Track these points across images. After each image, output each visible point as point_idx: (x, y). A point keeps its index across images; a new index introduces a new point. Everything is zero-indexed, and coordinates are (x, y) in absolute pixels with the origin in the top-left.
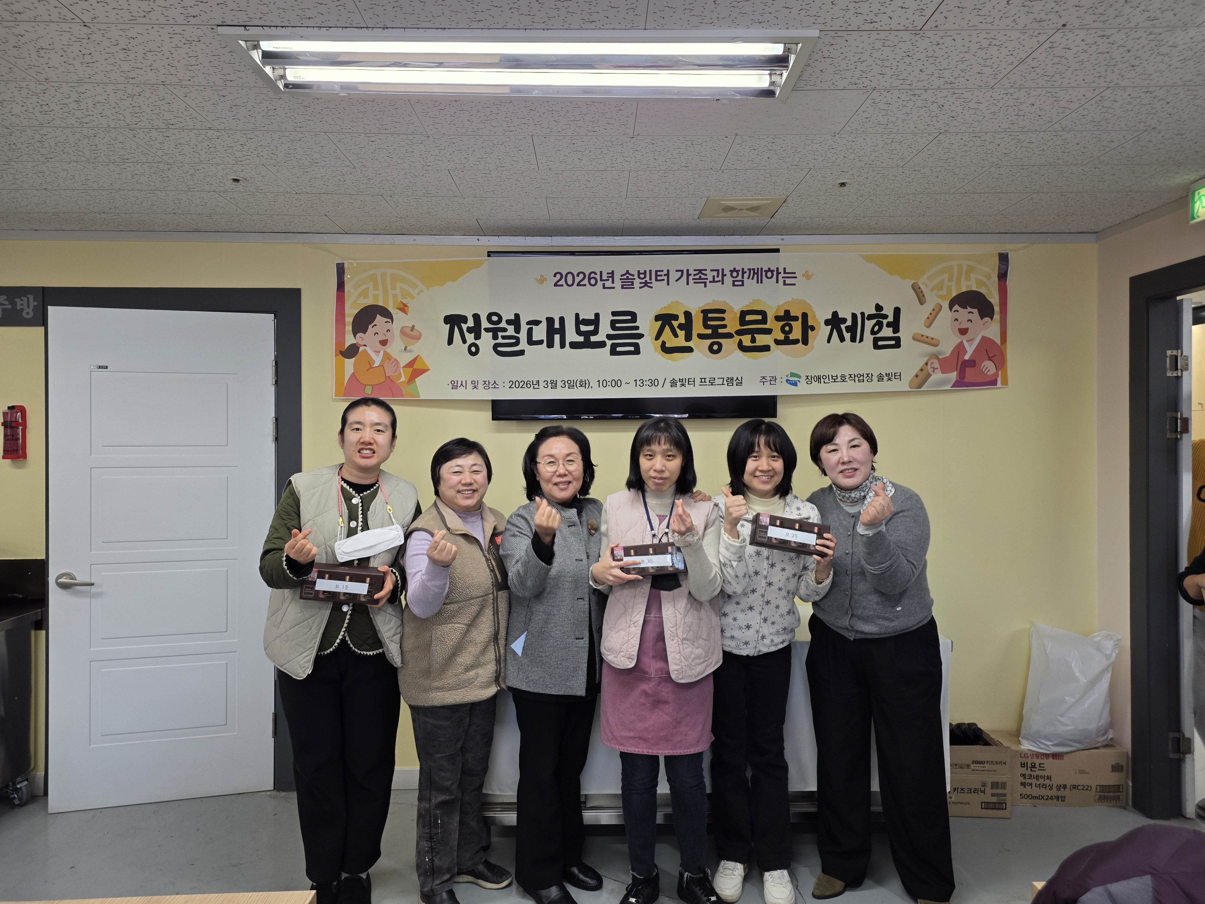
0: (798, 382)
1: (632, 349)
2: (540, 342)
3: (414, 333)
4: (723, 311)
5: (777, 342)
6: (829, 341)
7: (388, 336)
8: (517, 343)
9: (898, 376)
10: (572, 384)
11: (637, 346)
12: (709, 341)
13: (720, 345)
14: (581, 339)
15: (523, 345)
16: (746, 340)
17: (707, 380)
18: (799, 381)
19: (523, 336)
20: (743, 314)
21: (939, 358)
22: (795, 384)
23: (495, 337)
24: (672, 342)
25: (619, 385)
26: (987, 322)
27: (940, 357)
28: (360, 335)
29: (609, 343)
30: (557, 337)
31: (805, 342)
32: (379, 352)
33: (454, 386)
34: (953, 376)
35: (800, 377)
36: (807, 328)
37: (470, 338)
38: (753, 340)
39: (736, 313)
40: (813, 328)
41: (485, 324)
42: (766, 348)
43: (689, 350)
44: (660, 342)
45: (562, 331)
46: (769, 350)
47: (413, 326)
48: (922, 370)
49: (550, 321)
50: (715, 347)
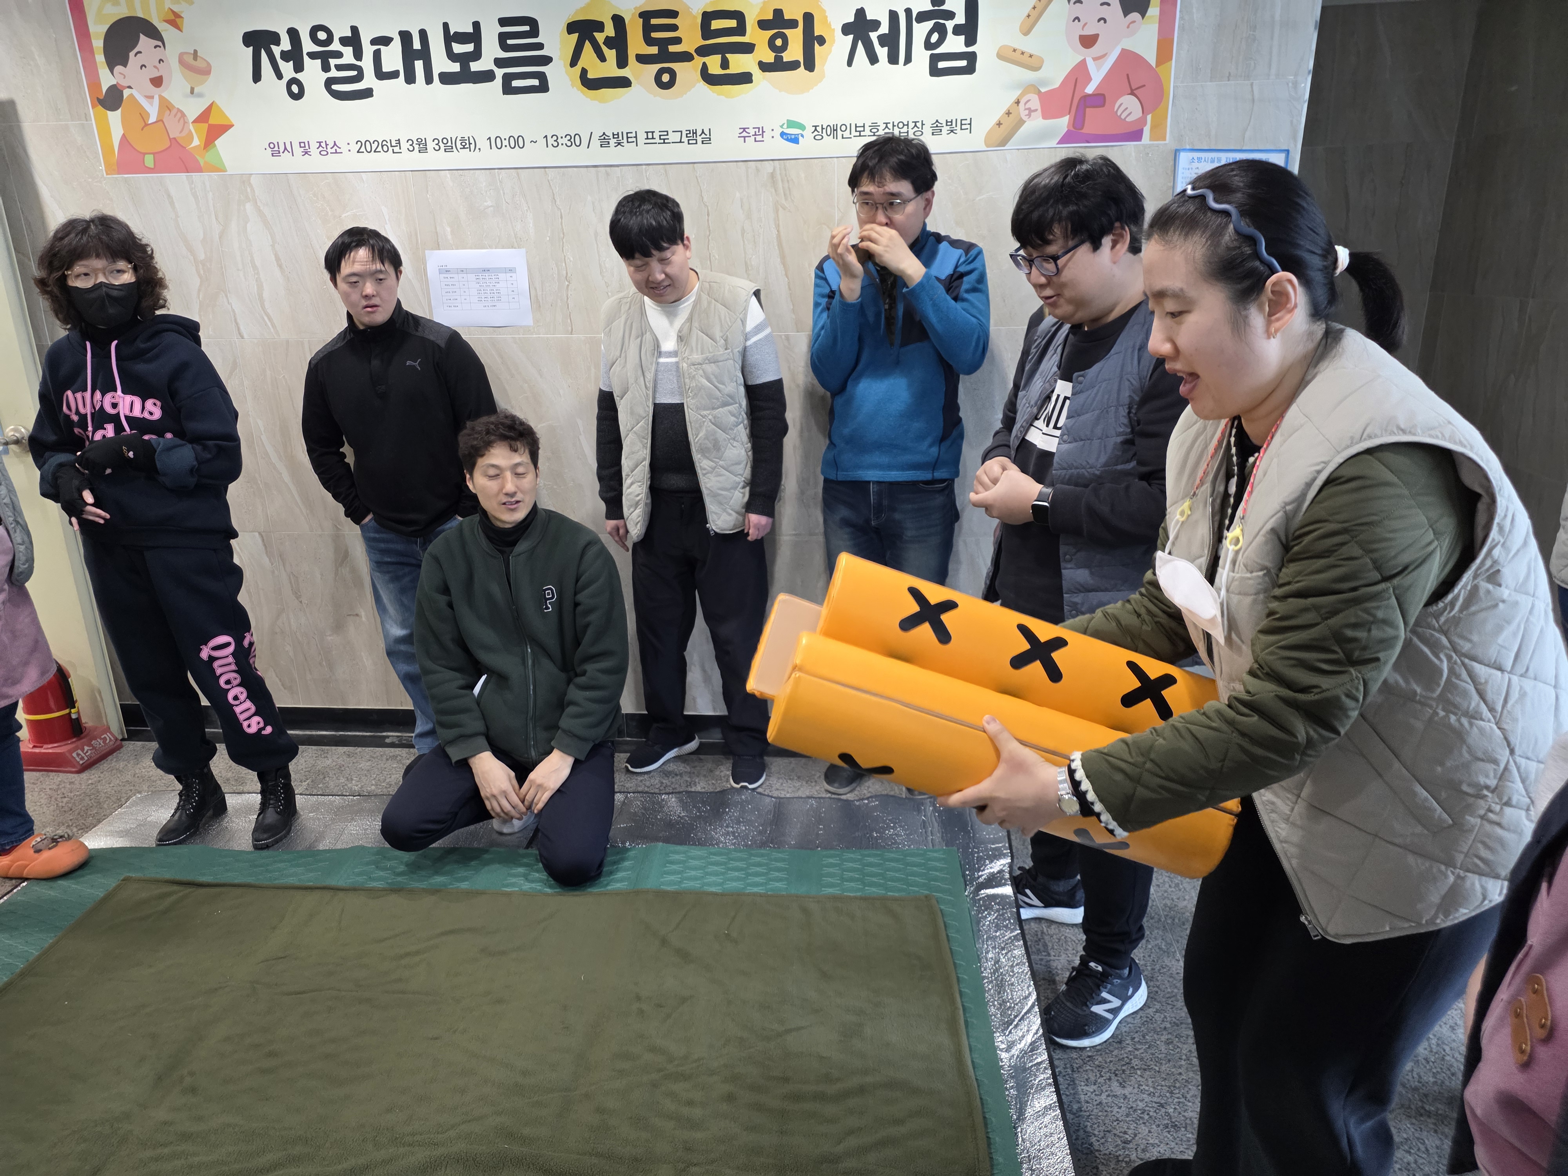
0: (800, 138)
1: (535, 82)
2: (394, 75)
3: (199, 64)
4: (673, 14)
5: (764, 67)
6: (850, 63)
7: (162, 71)
8: (359, 78)
9: (966, 125)
10: (449, 144)
11: (542, 77)
12: (656, 67)
13: (673, 74)
14: (456, 67)
15: (369, 80)
16: (714, 64)
17: (656, 135)
18: (802, 136)
19: (367, 63)
20: (708, 17)
21: (1040, 91)
22: (795, 140)
23: (326, 68)
24: (597, 70)
25: (521, 145)
26: (1134, 22)
27: (1043, 90)
28: (118, 69)
29: (499, 73)
30: (419, 65)
31: (810, 65)
32: (152, 97)
33: (275, 151)
34: (1063, 123)
35: (802, 127)
36: (812, 40)
37: (287, 69)
38: (725, 64)
39: (695, 17)
40: (822, 41)
41: (308, 46)
42: (745, 78)
43: (624, 83)
44: (578, 69)
45: (425, 54)
46: (751, 81)
47: (195, 52)
48: (1008, 113)
49: (405, 36)
50: (666, 78)
